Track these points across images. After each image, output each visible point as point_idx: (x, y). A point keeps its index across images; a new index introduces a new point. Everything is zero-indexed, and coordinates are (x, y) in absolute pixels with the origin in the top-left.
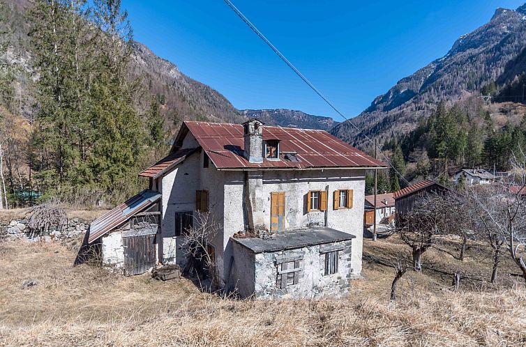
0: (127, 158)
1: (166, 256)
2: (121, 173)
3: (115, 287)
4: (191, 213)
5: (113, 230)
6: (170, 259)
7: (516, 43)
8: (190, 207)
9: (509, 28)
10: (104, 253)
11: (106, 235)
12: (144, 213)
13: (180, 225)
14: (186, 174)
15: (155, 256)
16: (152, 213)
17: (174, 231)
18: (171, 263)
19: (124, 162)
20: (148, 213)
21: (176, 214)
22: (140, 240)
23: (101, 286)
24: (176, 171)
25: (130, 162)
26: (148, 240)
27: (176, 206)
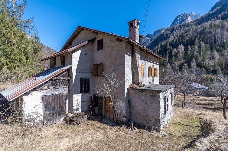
0: (21, 60)
1: (75, 108)
2: (17, 68)
3: (42, 138)
4: (89, 79)
5: (33, 90)
6: (77, 109)
7: (146, 44)
8: (88, 75)
9: (144, 40)
10: (24, 109)
11: (27, 94)
12: (59, 77)
13: (83, 86)
14: (86, 54)
15: (66, 108)
16: (65, 78)
17: (79, 90)
18: (78, 112)
19: (19, 62)
20: (62, 78)
21: (81, 78)
22: (55, 98)
23: (26, 140)
24: (80, 51)
25: (24, 62)
26: (61, 98)
27: (81, 74)
